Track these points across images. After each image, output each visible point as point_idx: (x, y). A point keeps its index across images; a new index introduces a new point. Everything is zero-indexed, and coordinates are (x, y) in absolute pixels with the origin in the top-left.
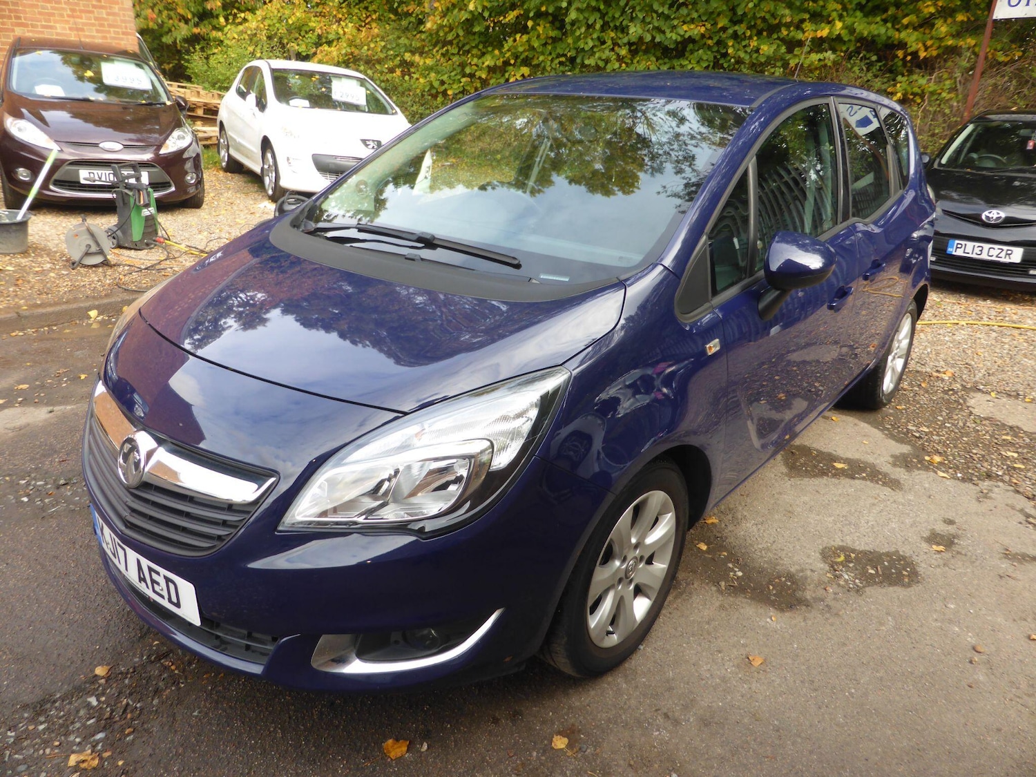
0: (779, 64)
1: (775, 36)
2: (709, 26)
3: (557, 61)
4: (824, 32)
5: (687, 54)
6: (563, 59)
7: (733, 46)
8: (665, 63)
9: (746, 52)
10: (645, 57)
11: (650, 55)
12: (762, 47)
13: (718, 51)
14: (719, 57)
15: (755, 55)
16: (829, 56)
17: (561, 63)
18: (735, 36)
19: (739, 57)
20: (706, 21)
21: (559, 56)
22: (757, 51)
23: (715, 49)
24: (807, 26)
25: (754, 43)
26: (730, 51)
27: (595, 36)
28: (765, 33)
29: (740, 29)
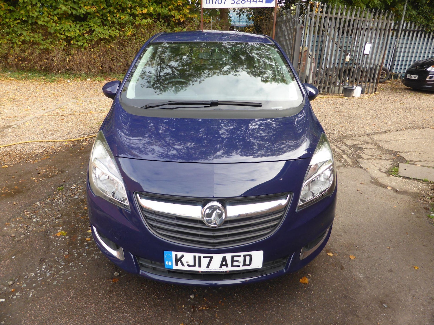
0: (130, 24)
1: (126, 12)
2: (97, 7)
3: (16, 22)
4: (145, 11)
5: (88, 20)
6: (19, 21)
7: (110, 16)
8: (78, 24)
9: (116, 19)
10: (67, 20)
11: (69, 20)
12: (122, 17)
13: (102, 18)
14: (103, 21)
15: (119, 20)
16: (149, 20)
17: (18, 23)
18: (109, 12)
19: (113, 21)
20: (95, 5)
21: (16, 19)
22: (120, 18)
23: (101, 17)
24: (138, 8)
25: (118, 15)
26: (109, 18)
27: (38, 10)
28: (121, 11)
29: (112, 9)
